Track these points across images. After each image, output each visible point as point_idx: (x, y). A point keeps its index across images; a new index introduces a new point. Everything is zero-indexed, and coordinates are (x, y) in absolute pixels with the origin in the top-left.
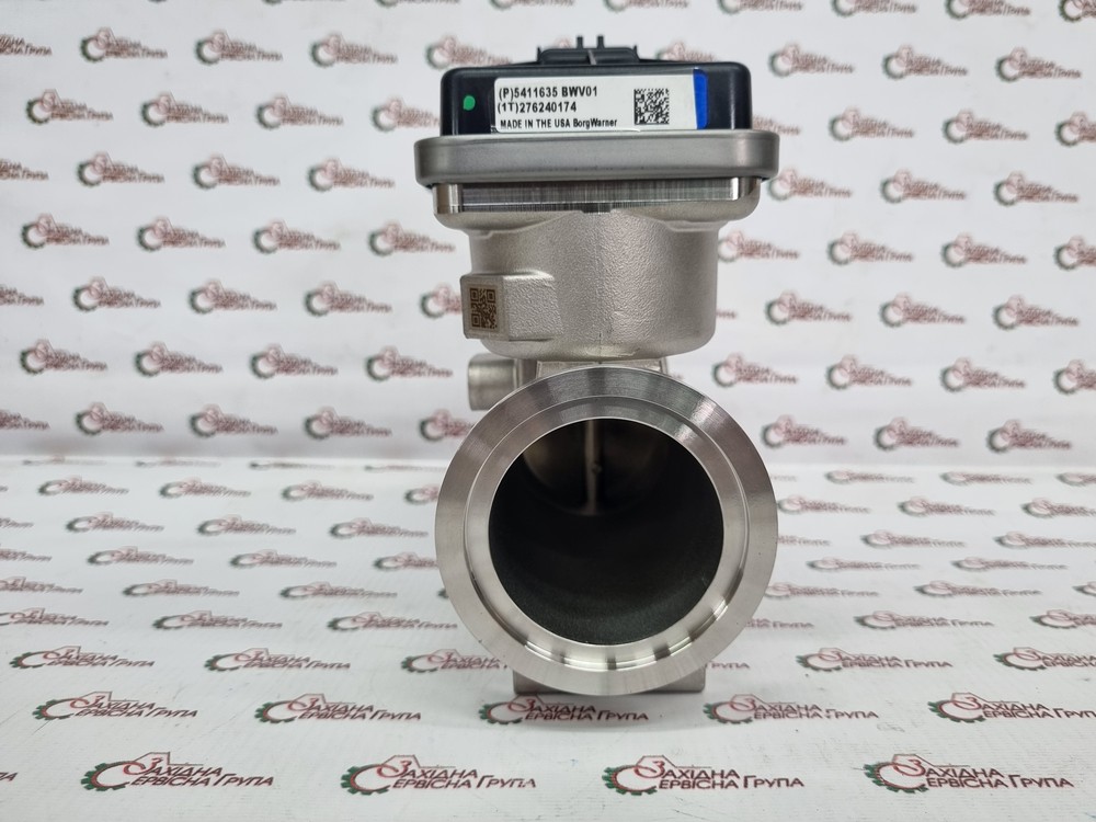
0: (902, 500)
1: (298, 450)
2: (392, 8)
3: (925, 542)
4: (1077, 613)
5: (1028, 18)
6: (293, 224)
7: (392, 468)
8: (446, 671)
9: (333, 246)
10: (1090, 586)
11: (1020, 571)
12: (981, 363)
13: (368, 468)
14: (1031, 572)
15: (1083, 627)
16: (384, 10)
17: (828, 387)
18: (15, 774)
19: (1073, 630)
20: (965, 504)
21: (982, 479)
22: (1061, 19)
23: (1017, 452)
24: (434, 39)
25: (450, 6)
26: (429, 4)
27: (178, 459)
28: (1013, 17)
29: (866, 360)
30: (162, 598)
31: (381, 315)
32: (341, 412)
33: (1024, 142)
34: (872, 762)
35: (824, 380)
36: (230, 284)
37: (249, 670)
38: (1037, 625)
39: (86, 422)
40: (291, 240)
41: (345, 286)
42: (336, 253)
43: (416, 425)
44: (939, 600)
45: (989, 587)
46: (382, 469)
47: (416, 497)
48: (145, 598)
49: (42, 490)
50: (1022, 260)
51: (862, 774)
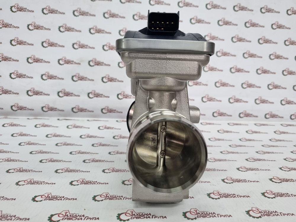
0: (218, 130)
1: (70, 116)
2: (94, 2)
3: (223, 140)
4: (256, 158)
5: (253, 12)
6: (68, 58)
7: (94, 120)
8: (113, 173)
9: (79, 64)
10: (259, 151)
11: (244, 147)
12: (238, 97)
13: (88, 120)
14: (246, 148)
15: (256, 161)
16: (92, 2)
17: (202, 102)
18: (15, 199)
19: (254, 162)
20: (233, 131)
21: (237, 124)
22: (260, 13)
23: (245, 118)
24: (105, 11)
25: (109, 2)
26: (104, 1)
27: (38, 118)
28: (249, 12)
29: (211, 96)
30: (40, 154)
31: (91, 82)
32: (81, 106)
33: (250, 43)
34: (208, 193)
35: (201, 100)
36: (52, 73)
37: (65, 173)
38: (246, 161)
39: (13, 108)
40: (68, 62)
41: (82, 74)
42: (80, 65)
43: (100, 110)
44: (225, 154)
45: (237, 152)
46: (92, 121)
47: (101, 128)
48: (35, 154)
49: (3, 126)
50: (249, 72)
51: (206, 195)
